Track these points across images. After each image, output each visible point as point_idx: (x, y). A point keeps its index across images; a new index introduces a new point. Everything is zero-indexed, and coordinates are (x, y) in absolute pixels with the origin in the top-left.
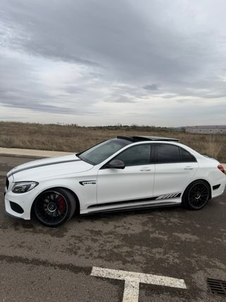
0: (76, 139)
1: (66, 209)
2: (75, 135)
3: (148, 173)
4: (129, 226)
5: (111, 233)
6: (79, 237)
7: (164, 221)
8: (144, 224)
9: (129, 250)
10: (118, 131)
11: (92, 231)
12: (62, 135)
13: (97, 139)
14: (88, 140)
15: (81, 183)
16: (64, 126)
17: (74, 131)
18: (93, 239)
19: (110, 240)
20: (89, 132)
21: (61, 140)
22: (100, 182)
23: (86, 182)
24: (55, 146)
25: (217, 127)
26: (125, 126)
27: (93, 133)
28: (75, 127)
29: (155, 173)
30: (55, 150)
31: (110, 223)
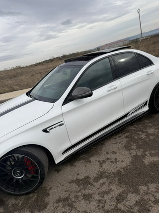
0: (23, 77)
1: (37, 170)
2: (21, 74)
3: (116, 91)
4: (114, 156)
5: (101, 175)
6: (67, 199)
7: (143, 136)
8: (127, 147)
9: (137, 198)
10: (53, 62)
11: (78, 182)
12: (10, 77)
13: (40, 73)
14: (33, 75)
15: (45, 131)
16: (11, 70)
17: (19, 71)
18: (84, 195)
19: (105, 188)
20: (32, 68)
21: (10, 82)
22: (67, 120)
23: (51, 127)
24: (6, 89)
25: (120, 41)
26: (57, 58)
27: (35, 68)
28: (19, 68)
29: (122, 89)
30: (8, 92)
31: (92, 159)
